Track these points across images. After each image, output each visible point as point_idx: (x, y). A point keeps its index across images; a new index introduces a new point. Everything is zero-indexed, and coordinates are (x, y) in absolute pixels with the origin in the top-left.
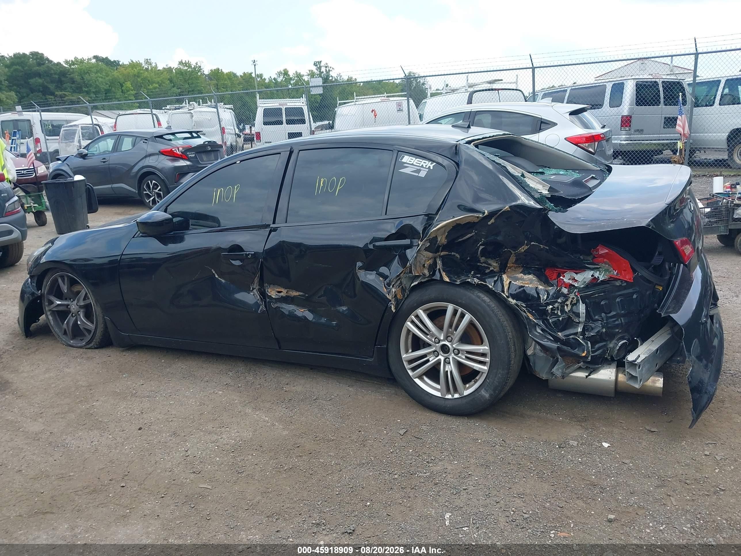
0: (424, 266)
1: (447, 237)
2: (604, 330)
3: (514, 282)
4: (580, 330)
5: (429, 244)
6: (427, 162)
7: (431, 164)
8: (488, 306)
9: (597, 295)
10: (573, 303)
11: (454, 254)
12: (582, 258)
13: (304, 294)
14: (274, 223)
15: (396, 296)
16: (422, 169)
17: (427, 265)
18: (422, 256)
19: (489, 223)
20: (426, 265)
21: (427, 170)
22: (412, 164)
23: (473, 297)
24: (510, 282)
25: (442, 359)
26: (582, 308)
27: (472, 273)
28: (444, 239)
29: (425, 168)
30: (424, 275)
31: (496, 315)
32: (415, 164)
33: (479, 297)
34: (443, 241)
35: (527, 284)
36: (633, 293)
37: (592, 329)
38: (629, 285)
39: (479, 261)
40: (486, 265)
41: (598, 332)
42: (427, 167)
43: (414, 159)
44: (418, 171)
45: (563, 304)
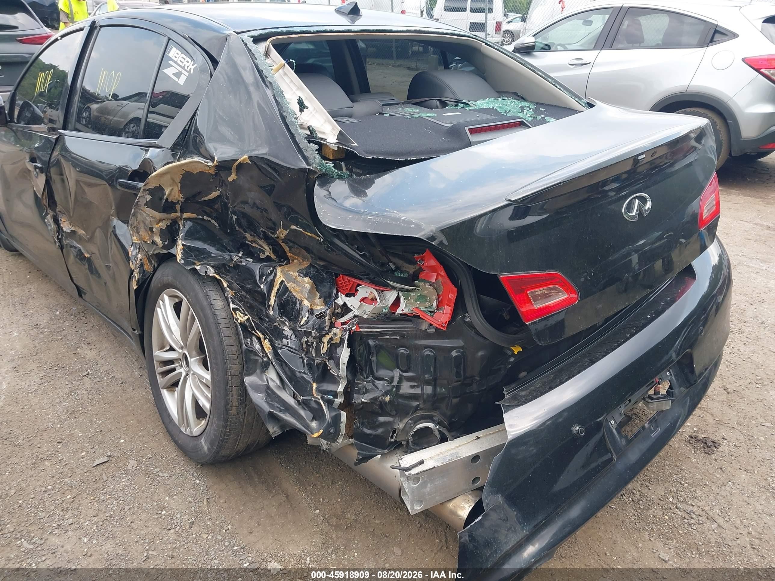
0: (151, 229)
1: (182, 190)
2: (388, 398)
3: (287, 284)
4: (341, 388)
5: (149, 197)
6: (190, 60)
7: (193, 65)
8: (214, 315)
9: (388, 337)
10: (333, 342)
11: (209, 219)
12: (393, 267)
13: (86, 234)
14: (65, 128)
15: (142, 265)
16: (183, 71)
17: (156, 228)
18: (145, 215)
19: (230, 179)
20: (154, 230)
21: (187, 74)
22: (176, 62)
23: (201, 295)
24: (283, 282)
25: (184, 374)
26: (345, 354)
27: (240, 255)
28: (177, 193)
29: (186, 71)
30: (154, 243)
31: (219, 333)
32: (179, 62)
33: (207, 296)
34: (177, 196)
35: (295, 290)
36: (452, 349)
37: (367, 391)
38: (439, 334)
39: (245, 238)
40: (259, 247)
41: (375, 399)
42: (188, 70)
43: (180, 53)
44: (178, 75)
45: (320, 338)
